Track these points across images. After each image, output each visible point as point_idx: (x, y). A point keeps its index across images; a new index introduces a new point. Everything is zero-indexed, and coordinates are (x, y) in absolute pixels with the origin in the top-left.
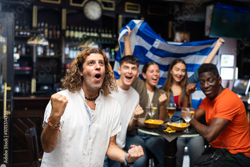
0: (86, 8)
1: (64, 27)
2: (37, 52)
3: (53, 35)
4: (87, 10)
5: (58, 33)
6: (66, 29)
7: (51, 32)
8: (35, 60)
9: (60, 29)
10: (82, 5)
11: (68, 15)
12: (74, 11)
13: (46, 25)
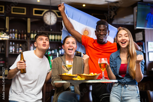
0: (45, 16)
1: (29, 31)
2: (9, 50)
3: (21, 38)
4: (46, 18)
5: (25, 36)
6: (31, 33)
7: (19, 36)
8: (7, 56)
9: (27, 33)
10: (42, 15)
11: (31, 23)
12: (37, 20)
13: (16, 31)
